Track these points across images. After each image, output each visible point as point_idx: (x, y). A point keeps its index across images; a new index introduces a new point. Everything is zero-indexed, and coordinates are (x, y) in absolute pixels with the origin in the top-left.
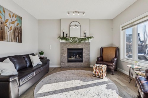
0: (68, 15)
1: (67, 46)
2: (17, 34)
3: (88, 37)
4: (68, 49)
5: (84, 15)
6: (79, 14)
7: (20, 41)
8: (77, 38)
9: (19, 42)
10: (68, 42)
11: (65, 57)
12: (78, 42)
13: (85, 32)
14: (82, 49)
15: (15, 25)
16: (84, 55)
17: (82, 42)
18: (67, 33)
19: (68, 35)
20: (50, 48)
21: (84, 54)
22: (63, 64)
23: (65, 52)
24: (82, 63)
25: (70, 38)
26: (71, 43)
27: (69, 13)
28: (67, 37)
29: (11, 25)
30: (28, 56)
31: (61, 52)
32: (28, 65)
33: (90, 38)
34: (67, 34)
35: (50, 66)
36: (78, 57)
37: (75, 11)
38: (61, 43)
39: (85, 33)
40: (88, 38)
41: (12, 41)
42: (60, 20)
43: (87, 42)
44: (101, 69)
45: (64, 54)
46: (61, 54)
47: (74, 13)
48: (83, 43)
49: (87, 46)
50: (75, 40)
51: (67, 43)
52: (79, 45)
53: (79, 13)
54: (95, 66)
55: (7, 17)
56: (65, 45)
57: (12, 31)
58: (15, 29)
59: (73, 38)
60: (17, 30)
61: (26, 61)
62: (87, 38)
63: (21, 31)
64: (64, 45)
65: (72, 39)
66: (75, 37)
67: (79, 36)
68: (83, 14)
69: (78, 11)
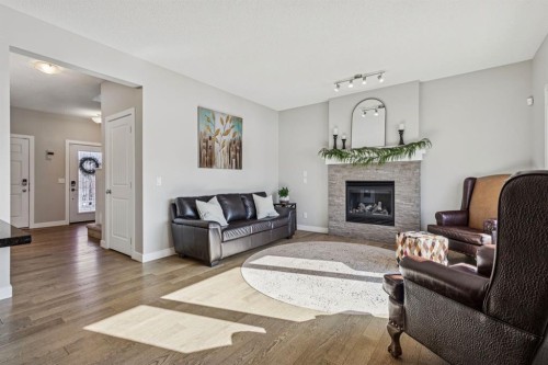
0: (336, 90)
1: (346, 173)
2: (233, 153)
3: (412, 144)
4: (349, 184)
5: (382, 80)
6: (364, 83)
7: (239, 166)
8: (373, 149)
9: (236, 168)
10: (347, 161)
11: (339, 205)
12: (376, 161)
13: (401, 128)
14: (391, 184)
15: (229, 138)
16: (400, 203)
17: (390, 160)
18: (344, 137)
19: (347, 144)
20: (305, 181)
21: (396, 201)
22: (333, 223)
23: (341, 190)
24: (391, 228)
25: (352, 150)
26: (355, 164)
27: (338, 86)
28: (344, 148)
29: (225, 137)
30: (250, 196)
31: (329, 192)
32: (250, 214)
33: (417, 148)
34: (344, 141)
35: (300, 227)
36: (380, 208)
37: (353, 75)
38: (330, 166)
39: (401, 132)
40: (411, 148)
41: (225, 168)
42: (328, 103)
43: (406, 159)
44: (416, 244)
45: (338, 197)
46: (330, 196)
47: (351, 81)
48: (395, 165)
49: (409, 174)
50: (367, 155)
51: (344, 166)
52: (380, 172)
53: (365, 78)
54: (402, 236)
55: (218, 125)
56: (339, 171)
57: (225, 148)
58: (230, 145)
59: (359, 150)
60: (233, 146)
61: (246, 207)
62: (407, 146)
63: (241, 146)
64: (336, 171)
65: (356, 153)
66: (365, 148)
67: (380, 144)
68: (380, 77)
69: (363, 73)
